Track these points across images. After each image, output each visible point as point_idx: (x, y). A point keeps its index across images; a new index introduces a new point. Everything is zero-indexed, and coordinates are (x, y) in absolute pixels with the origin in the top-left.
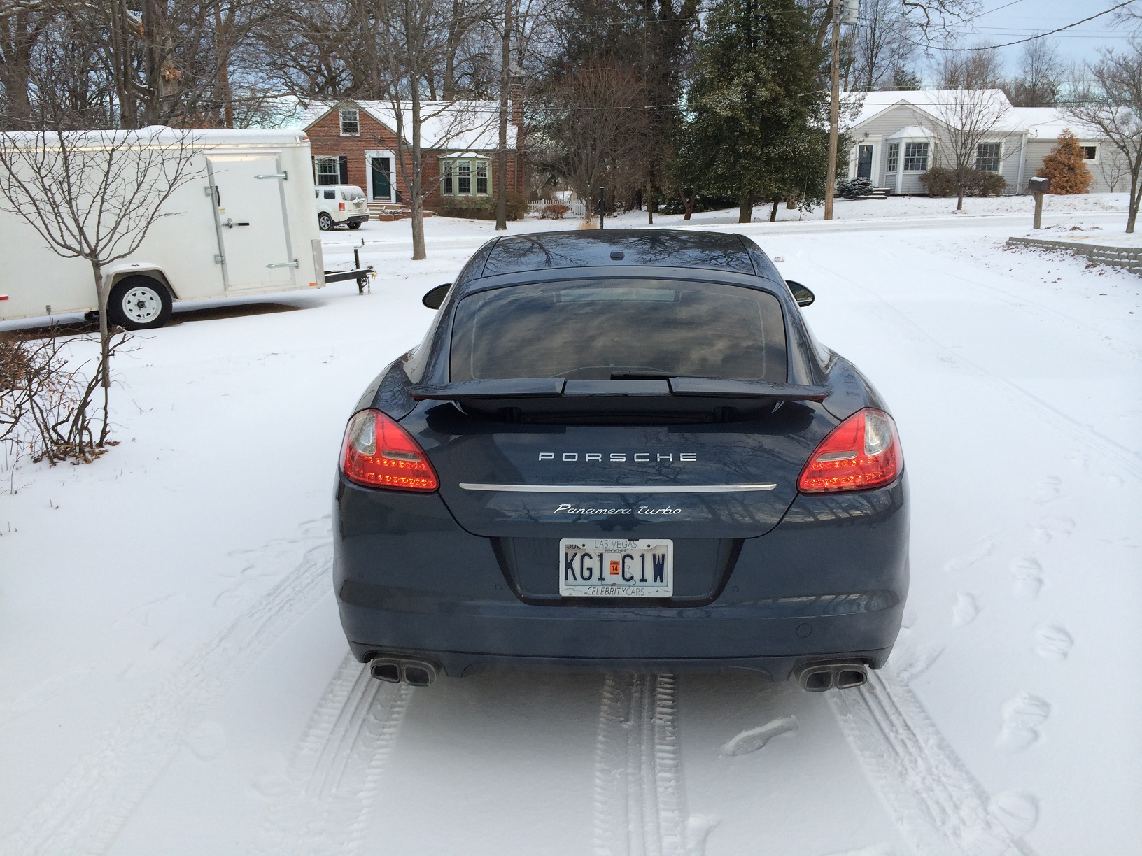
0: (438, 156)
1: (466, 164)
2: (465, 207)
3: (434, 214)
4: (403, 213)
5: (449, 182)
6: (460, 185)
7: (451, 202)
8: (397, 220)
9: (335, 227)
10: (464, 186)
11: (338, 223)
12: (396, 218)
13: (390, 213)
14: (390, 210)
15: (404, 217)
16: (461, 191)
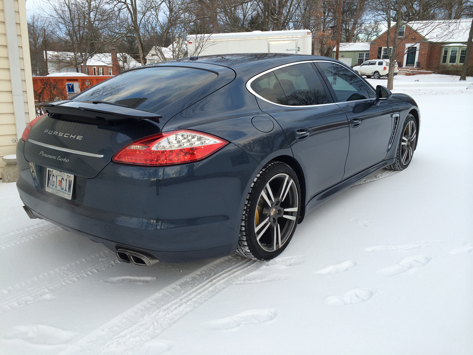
0: (442, 46)
1: (455, 49)
2: (451, 69)
3: (434, 73)
4: (417, 72)
5: (445, 58)
6: (451, 59)
7: (444, 67)
8: (414, 75)
9: (381, 78)
10: (453, 60)
11: (383, 76)
12: (414, 74)
13: (411, 72)
14: (412, 71)
15: (418, 74)
16: (450, 62)
